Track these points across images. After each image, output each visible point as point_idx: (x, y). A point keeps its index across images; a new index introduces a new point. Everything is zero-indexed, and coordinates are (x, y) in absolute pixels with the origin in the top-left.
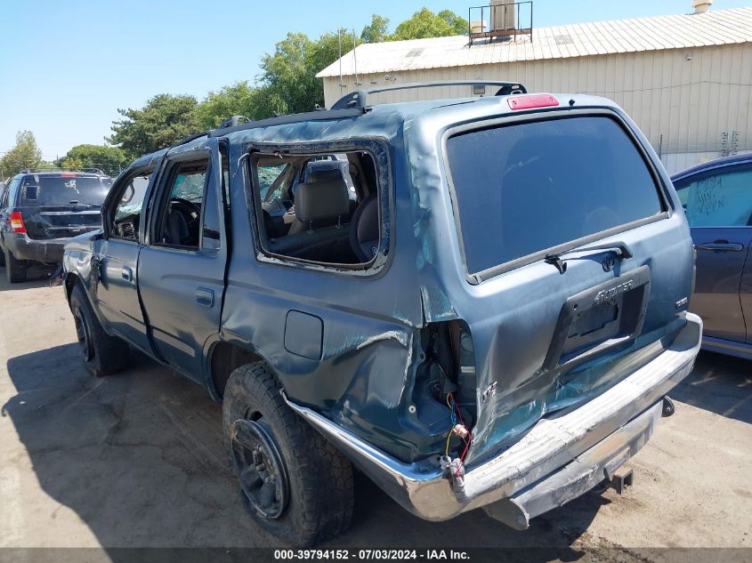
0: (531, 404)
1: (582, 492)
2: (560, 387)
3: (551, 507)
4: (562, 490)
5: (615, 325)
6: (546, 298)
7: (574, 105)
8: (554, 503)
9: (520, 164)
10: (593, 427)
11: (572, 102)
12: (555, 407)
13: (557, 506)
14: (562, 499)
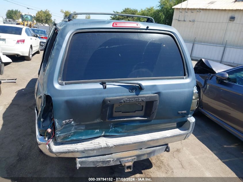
0: (96, 131)
1: (107, 165)
2: (112, 128)
3: (92, 166)
4: (97, 162)
5: (142, 113)
6: (94, 96)
7: (149, 28)
8: (94, 165)
9: (107, 47)
10: (117, 145)
11: (148, 27)
12: (108, 134)
13: (95, 166)
14: (97, 165)
